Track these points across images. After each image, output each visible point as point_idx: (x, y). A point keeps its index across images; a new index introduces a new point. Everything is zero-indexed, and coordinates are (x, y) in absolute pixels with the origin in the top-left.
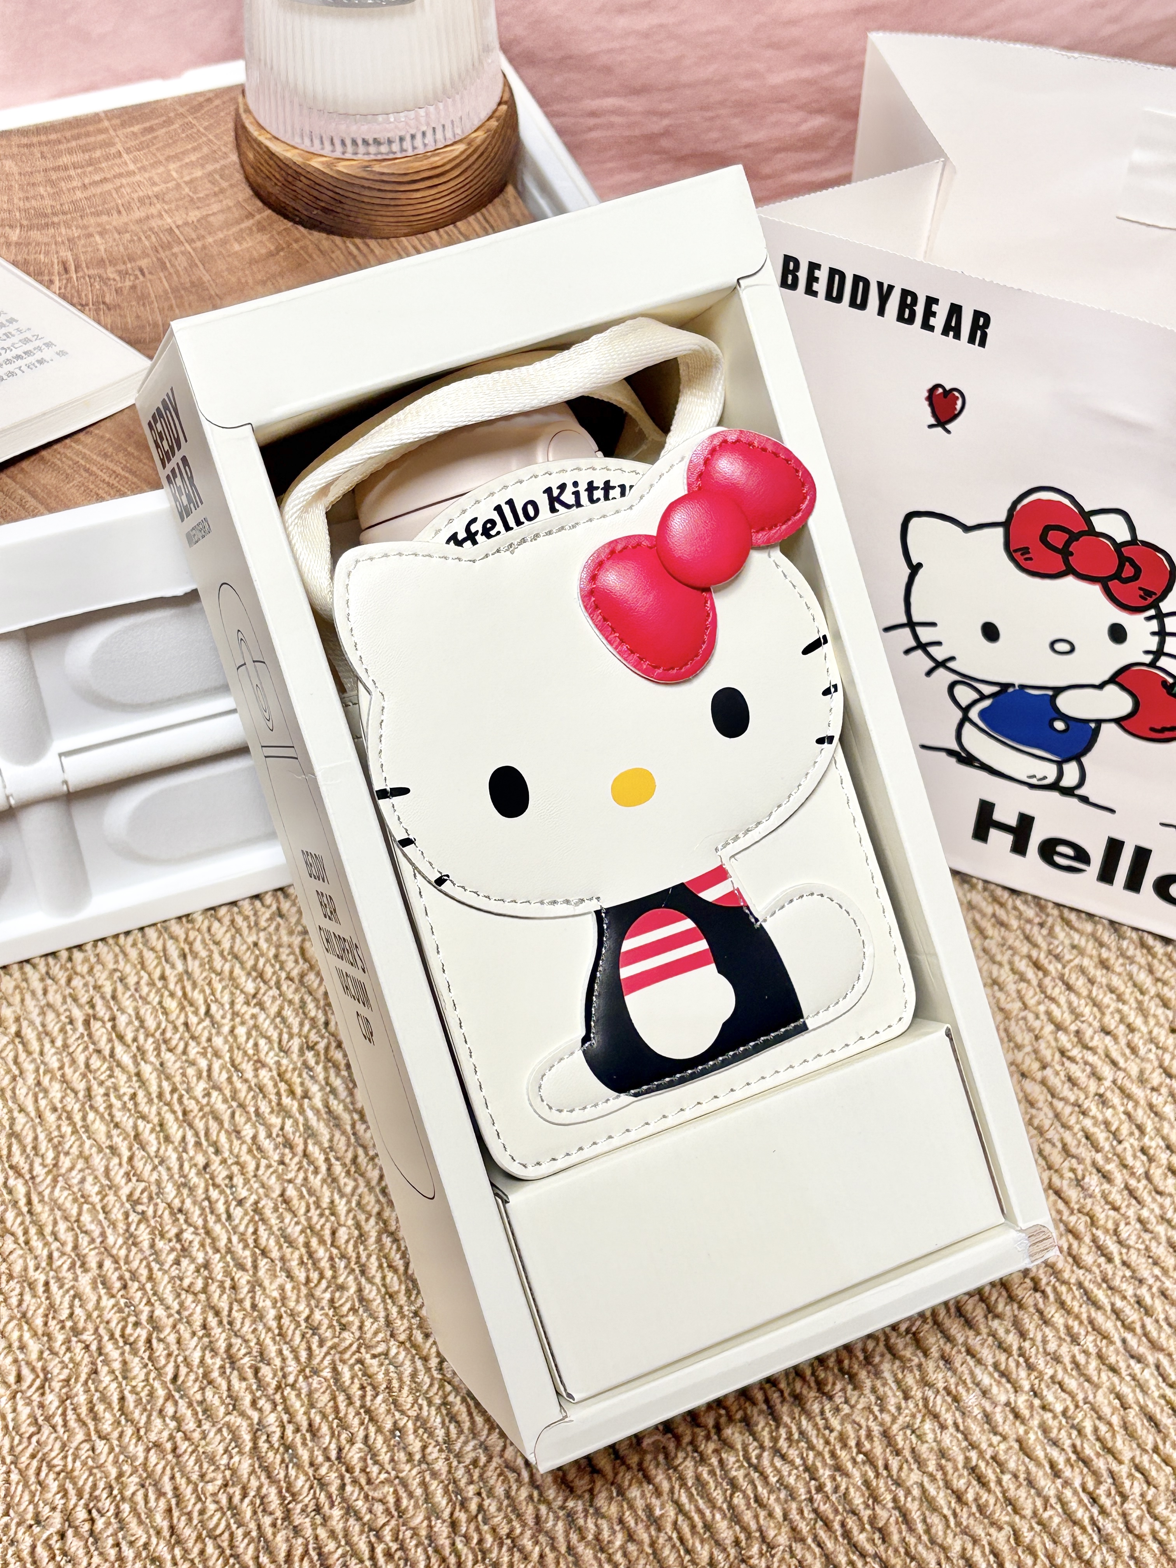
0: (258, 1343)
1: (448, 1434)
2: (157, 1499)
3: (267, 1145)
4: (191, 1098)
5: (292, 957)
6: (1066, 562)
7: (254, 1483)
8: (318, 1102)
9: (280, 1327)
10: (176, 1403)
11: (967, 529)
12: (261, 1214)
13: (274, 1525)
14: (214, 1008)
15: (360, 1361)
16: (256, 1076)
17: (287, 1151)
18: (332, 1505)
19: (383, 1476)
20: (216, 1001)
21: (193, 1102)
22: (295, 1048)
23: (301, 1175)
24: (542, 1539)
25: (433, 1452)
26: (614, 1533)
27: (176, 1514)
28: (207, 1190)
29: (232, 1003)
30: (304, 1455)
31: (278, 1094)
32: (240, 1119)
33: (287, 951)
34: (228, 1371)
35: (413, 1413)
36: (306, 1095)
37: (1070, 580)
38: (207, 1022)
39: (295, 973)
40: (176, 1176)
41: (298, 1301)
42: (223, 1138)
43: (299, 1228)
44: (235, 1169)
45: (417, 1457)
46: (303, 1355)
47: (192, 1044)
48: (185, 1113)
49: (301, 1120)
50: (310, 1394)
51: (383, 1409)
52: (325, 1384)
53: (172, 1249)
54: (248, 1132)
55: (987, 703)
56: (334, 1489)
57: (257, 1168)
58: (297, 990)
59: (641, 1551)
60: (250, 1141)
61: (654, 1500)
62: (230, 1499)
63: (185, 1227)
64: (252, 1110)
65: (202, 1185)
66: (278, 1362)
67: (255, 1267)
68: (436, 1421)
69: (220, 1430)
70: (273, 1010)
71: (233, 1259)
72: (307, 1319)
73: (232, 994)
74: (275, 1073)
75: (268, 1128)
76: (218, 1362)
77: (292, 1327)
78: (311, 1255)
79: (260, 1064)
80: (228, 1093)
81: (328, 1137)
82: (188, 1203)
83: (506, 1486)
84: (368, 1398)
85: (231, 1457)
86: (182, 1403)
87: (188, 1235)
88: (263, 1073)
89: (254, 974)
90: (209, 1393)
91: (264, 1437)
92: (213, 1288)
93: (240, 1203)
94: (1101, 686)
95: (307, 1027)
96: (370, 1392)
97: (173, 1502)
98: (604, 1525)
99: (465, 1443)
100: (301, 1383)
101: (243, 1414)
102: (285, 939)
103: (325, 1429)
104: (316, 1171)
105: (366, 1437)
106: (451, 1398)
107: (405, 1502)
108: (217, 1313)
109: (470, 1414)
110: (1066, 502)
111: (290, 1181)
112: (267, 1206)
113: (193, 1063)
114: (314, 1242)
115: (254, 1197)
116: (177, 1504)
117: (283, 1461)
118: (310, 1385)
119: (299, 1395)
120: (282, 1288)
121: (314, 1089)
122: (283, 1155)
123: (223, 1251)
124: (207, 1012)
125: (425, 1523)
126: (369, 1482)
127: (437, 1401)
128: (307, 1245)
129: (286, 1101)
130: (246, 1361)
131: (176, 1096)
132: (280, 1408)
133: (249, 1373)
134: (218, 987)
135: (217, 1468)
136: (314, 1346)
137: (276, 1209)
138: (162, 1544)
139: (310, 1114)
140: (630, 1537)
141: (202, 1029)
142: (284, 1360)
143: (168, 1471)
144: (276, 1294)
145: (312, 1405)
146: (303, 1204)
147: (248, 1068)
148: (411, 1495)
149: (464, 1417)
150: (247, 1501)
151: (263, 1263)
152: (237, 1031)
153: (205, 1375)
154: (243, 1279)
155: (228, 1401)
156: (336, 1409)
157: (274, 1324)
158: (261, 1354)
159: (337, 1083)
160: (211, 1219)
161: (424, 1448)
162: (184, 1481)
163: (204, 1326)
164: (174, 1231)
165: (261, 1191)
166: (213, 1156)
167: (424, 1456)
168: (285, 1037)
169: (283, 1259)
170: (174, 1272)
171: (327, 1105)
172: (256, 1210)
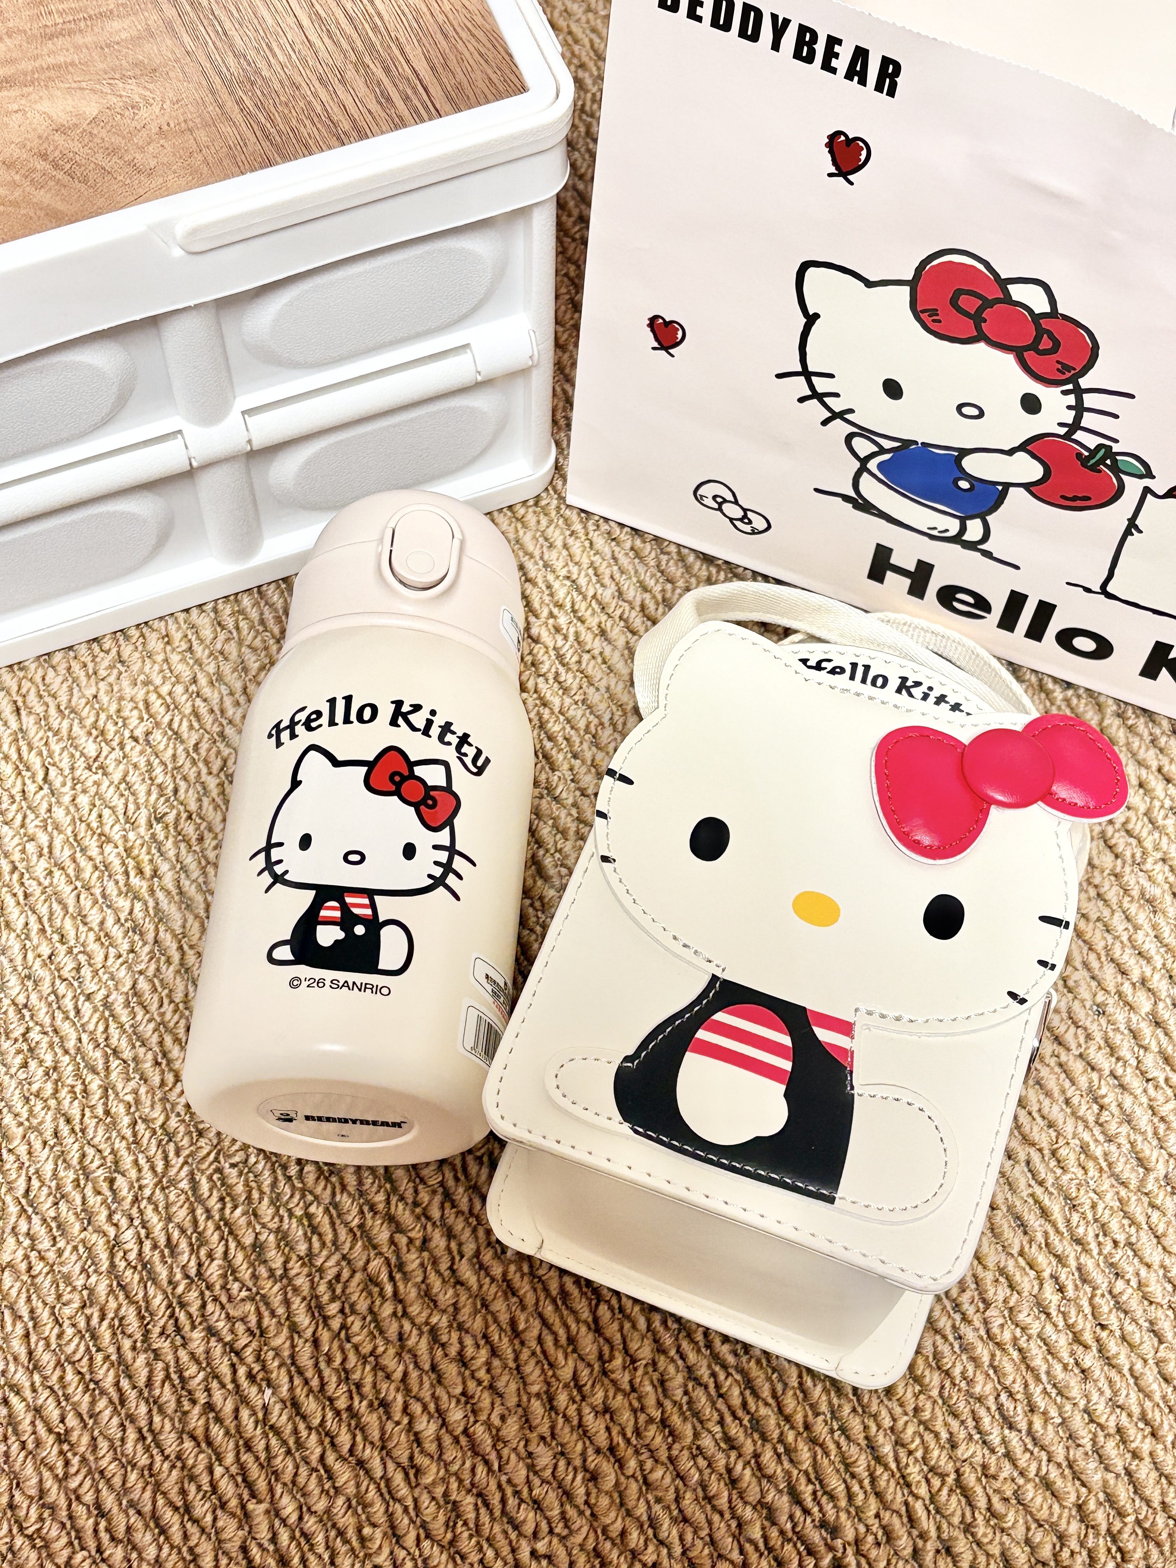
0: (113, 1152)
1: (310, 1248)
2: (14, 1325)
3: (117, 932)
4: (31, 878)
5: (135, 713)
6: (978, 328)
7: (112, 1305)
8: (168, 880)
9: (135, 1134)
10: (29, 1218)
11: (869, 284)
12: (111, 1011)
13: (134, 1348)
14: (53, 772)
15: (219, 1170)
16: (102, 853)
17: (137, 938)
18: (194, 1327)
19: (244, 1294)
20: (54, 765)
21: (34, 883)
22: (142, 821)
23: (153, 967)
24: (407, 1357)
25: (295, 1267)
26: (478, 1346)
27: (33, 1338)
28: (53, 984)
29: (72, 769)
30: (163, 1273)
31: (127, 873)
32: (86, 902)
33: (131, 705)
34: (82, 1182)
35: (273, 1225)
36: (155, 873)
37: (981, 347)
38: (46, 790)
39: (139, 733)
40: (20, 968)
41: (152, 1106)
42: (68, 924)
43: (152, 1026)
44: (82, 958)
45: (279, 1272)
46: (160, 1166)
47: (31, 816)
48: (26, 896)
49: (151, 904)
50: (167, 1207)
51: (243, 1221)
52: (183, 1197)
53: (19, 1052)
54: (94, 917)
55: (886, 457)
56: (194, 1309)
57: (106, 958)
58: (142, 753)
59: (505, 1366)
60: (97, 929)
61: (518, 1312)
62: (88, 1319)
63: (31, 1024)
64: (97, 891)
65: (48, 979)
66: (133, 1174)
67: (107, 1069)
68: (297, 1232)
69: (75, 1248)
70: (117, 776)
71: (83, 1058)
72: (162, 1126)
73: (72, 756)
74: (121, 849)
75: (116, 911)
76: (72, 1176)
77: (148, 1135)
78: (165, 1055)
79: (104, 839)
80: (71, 871)
81: (180, 923)
82: (34, 997)
83: (369, 1301)
84: (227, 1211)
85: (89, 1277)
86: (36, 1219)
87: (34, 1035)
88: (108, 848)
89: (95, 733)
90: (63, 1206)
91: (121, 1254)
92: (63, 1093)
93: (88, 997)
94: (1011, 452)
95: (154, 796)
96: (229, 1205)
97: (30, 1324)
98: (468, 1341)
99: (328, 1258)
100: (159, 1196)
101: (99, 1231)
102: (128, 691)
103: (184, 1245)
104: (169, 962)
105: (226, 1253)
106: (312, 1209)
107: (266, 1321)
108: (68, 1121)
109: (333, 1224)
110: (981, 267)
111: (141, 973)
112: (117, 1000)
113: (32, 839)
114: (168, 1040)
115: (103, 992)
116: (34, 1327)
117: (141, 1279)
118: (167, 1197)
119: (156, 1209)
120: (135, 1092)
121: (164, 867)
122: (132, 943)
123: (72, 1052)
124: (45, 779)
125: (288, 1343)
126: (230, 1299)
127: (299, 1212)
128: (161, 1043)
129: (135, 881)
130: (100, 1174)
131: (16, 876)
132: (136, 1222)
133: (104, 1187)
134: (56, 748)
135: (74, 1289)
136: (171, 1154)
137: (127, 1004)
138: (21, 1370)
139: (160, 895)
140: (494, 1352)
141: (41, 800)
142: (140, 1170)
143: (24, 1296)
144: (130, 1098)
145: (169, 1219)
146: (156, 998)
147: (92, 844)
148: (273, 1314)
149: (326, 1228)
150: (105, 1323)
151: (114, 1063)
152: (78, 800)
153: (58, 1187)
154: (95, 1084)
155: (83, 1215)
156: (195, 1222)
157: (128, 1133)
158: (116, 1163)
159: (189, 860)
160: (59, 1016)
161: (286, 1262)
162: (40, 1304)
163: (56, 1134)
164: (22, 1030)
165: (111, 983)
166: (58, 945)
167: (286, 1270)
168: (131, 807)
169: (135, 1059)
170: (22, 1075)
171: (179, 887)
172: (107, 1005)
